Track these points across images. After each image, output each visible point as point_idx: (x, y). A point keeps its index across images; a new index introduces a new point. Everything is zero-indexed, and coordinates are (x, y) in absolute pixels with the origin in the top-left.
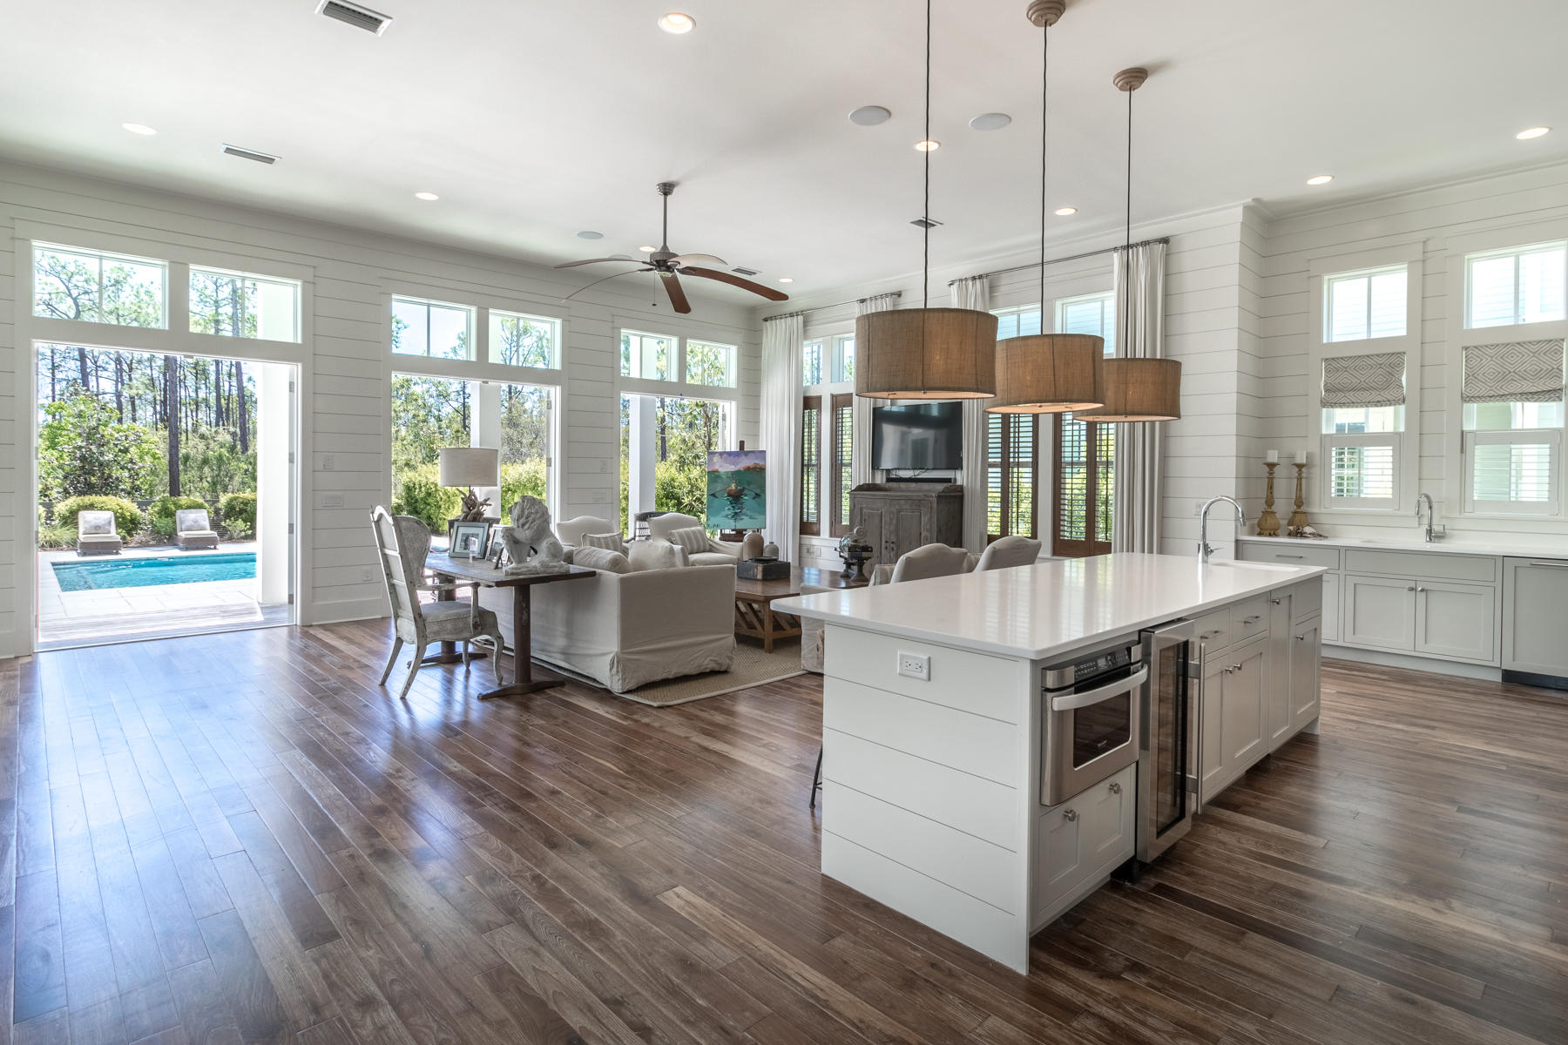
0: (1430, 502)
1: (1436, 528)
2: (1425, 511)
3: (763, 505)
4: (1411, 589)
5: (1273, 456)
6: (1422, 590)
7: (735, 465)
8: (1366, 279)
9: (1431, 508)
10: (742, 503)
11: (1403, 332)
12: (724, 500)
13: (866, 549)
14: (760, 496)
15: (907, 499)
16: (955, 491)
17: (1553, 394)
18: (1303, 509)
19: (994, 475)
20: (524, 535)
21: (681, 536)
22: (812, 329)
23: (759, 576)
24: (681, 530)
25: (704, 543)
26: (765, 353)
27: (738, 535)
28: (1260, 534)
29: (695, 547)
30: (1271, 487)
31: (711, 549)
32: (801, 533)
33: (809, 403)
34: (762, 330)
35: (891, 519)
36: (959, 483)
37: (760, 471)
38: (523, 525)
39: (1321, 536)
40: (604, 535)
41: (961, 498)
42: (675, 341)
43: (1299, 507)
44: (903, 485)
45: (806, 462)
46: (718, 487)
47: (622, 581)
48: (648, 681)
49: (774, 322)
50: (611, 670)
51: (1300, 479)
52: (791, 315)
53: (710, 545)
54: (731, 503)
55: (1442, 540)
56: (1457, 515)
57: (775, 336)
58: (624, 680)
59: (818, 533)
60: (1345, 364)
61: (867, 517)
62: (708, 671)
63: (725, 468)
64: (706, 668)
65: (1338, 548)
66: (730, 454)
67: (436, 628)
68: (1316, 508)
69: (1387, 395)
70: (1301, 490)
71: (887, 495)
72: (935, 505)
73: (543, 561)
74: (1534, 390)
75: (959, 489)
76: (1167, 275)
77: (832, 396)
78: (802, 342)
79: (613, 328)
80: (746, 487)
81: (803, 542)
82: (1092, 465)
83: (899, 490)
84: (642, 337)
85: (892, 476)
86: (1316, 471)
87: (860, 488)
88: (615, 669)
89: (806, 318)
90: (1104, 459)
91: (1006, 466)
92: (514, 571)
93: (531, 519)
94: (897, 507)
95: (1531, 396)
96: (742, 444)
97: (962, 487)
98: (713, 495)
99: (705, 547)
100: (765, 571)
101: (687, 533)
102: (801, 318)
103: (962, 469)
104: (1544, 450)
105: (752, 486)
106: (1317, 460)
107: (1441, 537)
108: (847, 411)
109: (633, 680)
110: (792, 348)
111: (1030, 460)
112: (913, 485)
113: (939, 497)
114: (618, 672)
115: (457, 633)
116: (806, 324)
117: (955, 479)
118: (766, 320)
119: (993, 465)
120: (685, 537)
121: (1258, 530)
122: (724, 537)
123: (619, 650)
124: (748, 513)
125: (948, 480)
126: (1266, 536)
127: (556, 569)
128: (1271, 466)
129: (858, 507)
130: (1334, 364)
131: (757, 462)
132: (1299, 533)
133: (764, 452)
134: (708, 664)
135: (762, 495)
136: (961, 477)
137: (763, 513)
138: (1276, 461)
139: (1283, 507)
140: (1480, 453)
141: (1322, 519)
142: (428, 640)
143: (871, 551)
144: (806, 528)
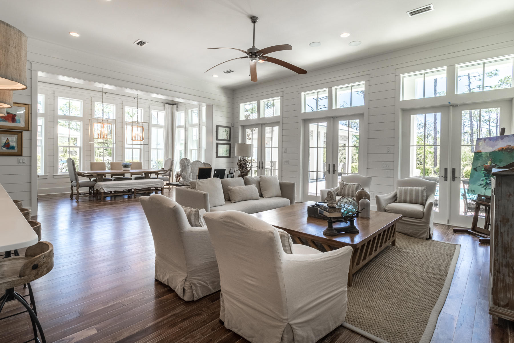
7: (493, 146)
12: (481, 173)
42: (442, 70)
46: (479, 163)
54: (485, 176)
66: (492, 138)
80: (497, 163)
96: (503, 130)
98: (475, 168)
105: (502, 163)
131: (510, 144)
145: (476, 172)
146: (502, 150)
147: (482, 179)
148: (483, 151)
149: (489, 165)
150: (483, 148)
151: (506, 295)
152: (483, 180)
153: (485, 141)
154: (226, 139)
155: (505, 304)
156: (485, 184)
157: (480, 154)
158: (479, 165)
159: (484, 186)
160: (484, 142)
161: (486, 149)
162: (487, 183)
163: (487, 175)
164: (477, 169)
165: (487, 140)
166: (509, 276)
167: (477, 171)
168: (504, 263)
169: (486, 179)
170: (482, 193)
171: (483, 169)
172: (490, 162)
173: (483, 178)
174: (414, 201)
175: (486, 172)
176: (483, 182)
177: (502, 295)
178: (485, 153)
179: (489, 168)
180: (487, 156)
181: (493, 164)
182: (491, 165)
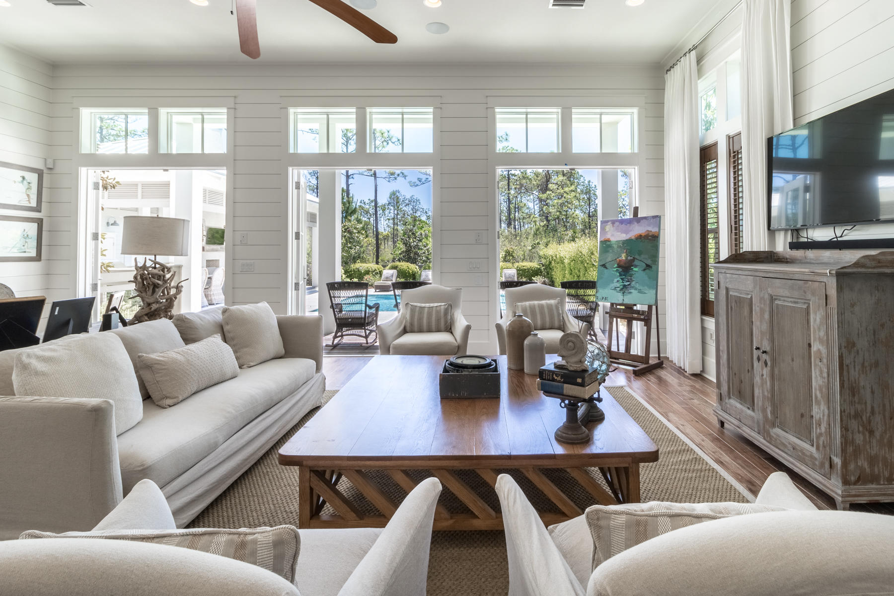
7: (626, 232)
37: (653, 239)
45: (708, 226)
46: (610, 257)
63: (617, 236)
66: (622, 222)
71: (779, 271)
77: (729, 138)
79: (487, 110)
80: (637, 257)
85: (800, 240)
94: (771, 291)
96: (636, 210)
105: (643, 256)
131: (651, 229)
133: (658, 217)
145: (606, 270)
146: (640, 237)
147: (616, 280)
148: (613, 239)
149: (624, 258)
150: (612, 235)
151: (857, 462)
152: (618, 281)
153: (615, 225)
154: (27, 204)
155: (857, 477)
156: (622, 287)
157: (608, 243)
158: (609, 259)
159: (621, 290)
160: (613, 226)
162: (625, 286)
163: (623, 273)
164: (607, 265)
165: (617, 223)
166: (859, 432)
167: (606, 268)
168: (853, 413)
169: (622, 279)
170: (618, 300)
171: (616, 265)
172: (625, 254)
173: (619, 279)
174: (548, 325)
175: (620, 270)
176: (618, 285)
177: (852, 466)
178: (617, 241)
179: (625, 264)
180: (619, 247)
181: (629, 258)
182: (626, 258)
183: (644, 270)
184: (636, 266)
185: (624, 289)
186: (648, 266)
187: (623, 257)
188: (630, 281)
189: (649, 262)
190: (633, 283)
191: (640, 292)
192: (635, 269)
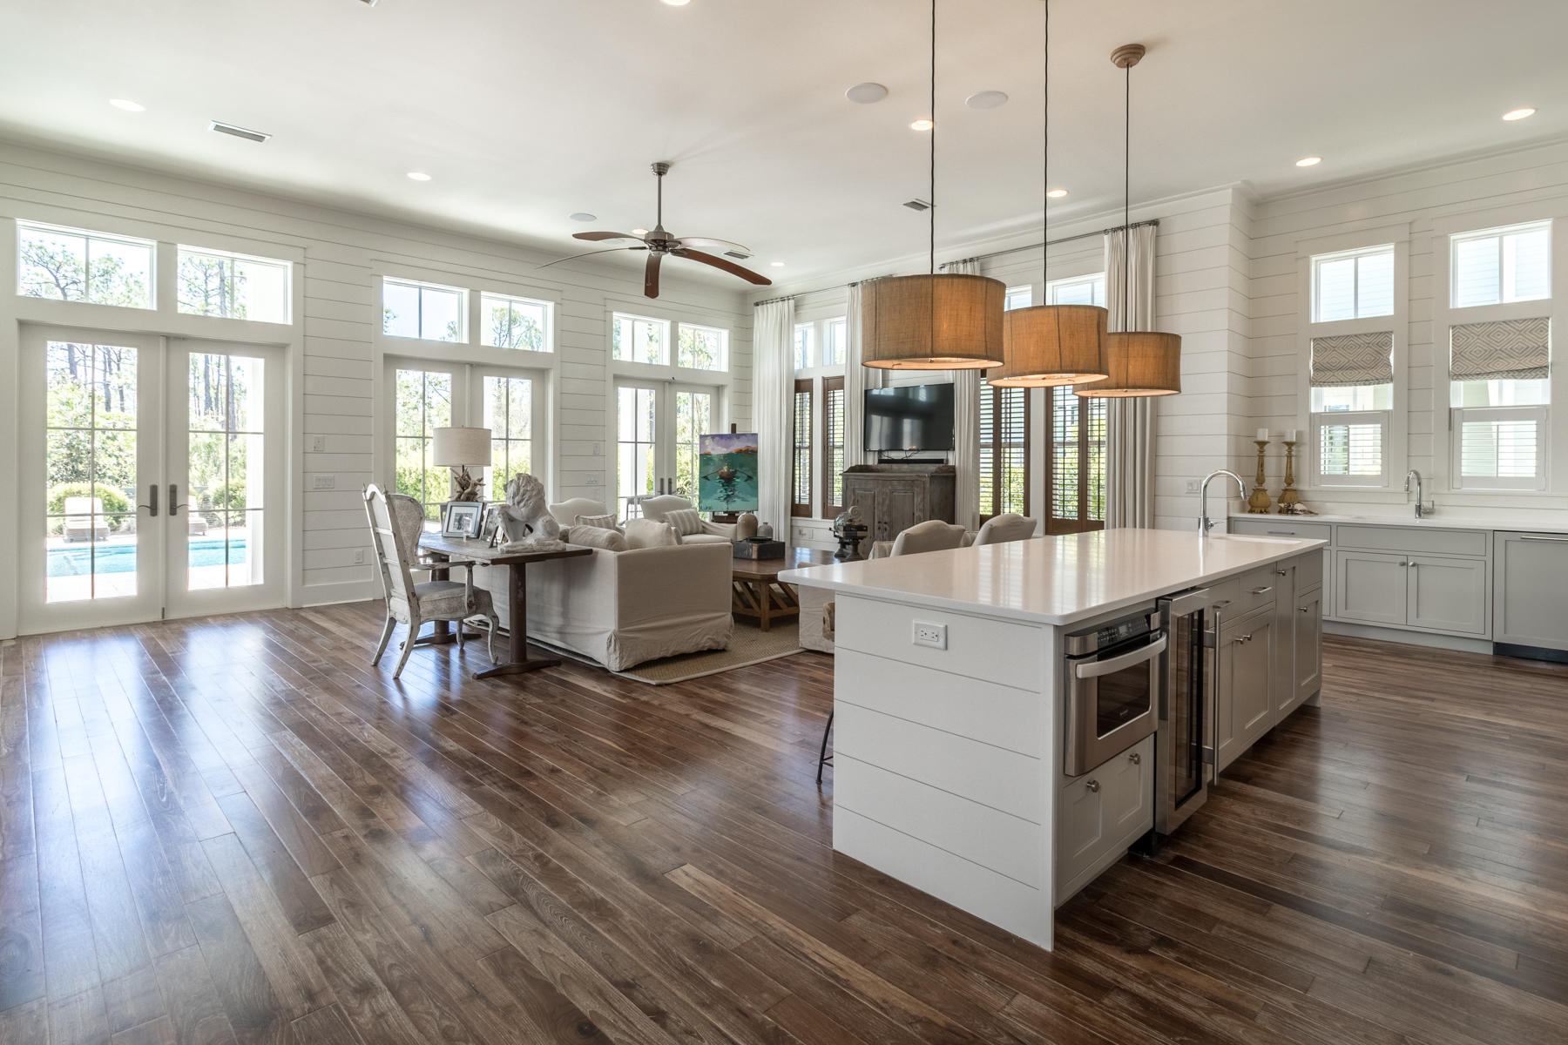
0: (1419, 479)
1: (1425, 504)
2: (1415, 487)
3: (756, 488)
4: (1403, 564)
5: (1263, 435)
6: (1414, 565)
7: (727, 447)
8: (1353, 260)
9: (1420, 484)
10: (734, 486)
11: (1392, 313)
12: (716, 482)
13: (861, 528)
14: (752, 478)
15: (900, 480)
16: (947, 471)
17: (1539, 371)
18: (1294, 486)
19: (987, 456)
20: (520, 513)
21: (674, 517)
22: (804, 311)
23: (755, 556)
24: (674, 512)
25: (697, 523)
26: (757, 336)
27: (731, 517)
28: (1251, 512)
29: (689, 529)
30: (1261, 465)
31: (704, 532)
32: (792, 515)
33: (801, 386)
34: (753, 315)
35: (884, 500)
36: (951, 463)
37: (750, 455)
38: (519, 503)
39: (1311, 513)
40: (597, 517)
41: (954, 478)
42: (666, 325)
43: (1289, 484)
44: (895, 466)
45: (797, 445)
46: (711, 469)
47: (620, 558)
48: (646, 660)
49: (765, 306)
50: (608, 648)
51: (1290, 456)
52: (783, 299)
53: (703, 527)
54: (723, 486)
55: (1431, 516)
56: (1446, 491)
57: (766, 321)
58: (621, 658)
59: (810, 515)
60: (1333, 343)
61: (859, 498)
62: (705, 649)
64: (703, 647)
65: (1330, 525)
66: (722, 436)
67: (430, 607)
68: (1304, 486)
69: (1375, 373)
70: (1291, 467)
71: (880, 476)
72: (928, 485)
73: (539, 539)
74: (1520, 367)
75: (951, 470)
76: (1157, 257)
77: (824, 379)
78: (793, 329)
79: (605, 311)
80: (738, 469)
81: (794, 524)
82: (1083, 444)
83: (891, 471)
84: (634, 321)
85: (884, 458)
86: (1305, 450)
87: (852, 469)
88: (612, 648)
89: (798, 302)
90: (1096, 439)
91: (997, 446)
92: (510, 549)
93: (526, 497)
94: (890, 488)
95: (1517, 373)
96: (734, 427)
97: (954, 467)
98: (706, 478)
99: (698, 528)
100: (760, 551)
101: (680, 515)
102: (792, 302)
103: (954, 450)
104: (1530, 427)
105: (744, 469)
106: (1306, 439)
107: (1430, 512)
108: (838, 394)
109: (631, 659)
110: (784, 330)
111: (1023, 440)
112: (905, 466)
113: (932, 477)
114: (615, 650)
115: (451, 613)
116: (797, 307)
117: (947, 460)
118: (757, 304)
119: (986, 446)
120: (679, 520)
121: (1249, 507)
122: (717, 519)
123: (617, 629)
124: (740, 495)
125: (941, 461)
126: (1257, 513)
127: (552, 547)
128: (1262, 444)
129: (851, 488)
130: (1323, 344)
131: (749, 444)
132: (1290, 511)
133: (756, 435)
134: (705, 643)
135: (755, 478)
136: (953, 458)
137: (756, 495)
138: (1266, 439)
139: (1273, 485)
140: (1468, 429)
141: (1311, 497)
142: (422, 620)
143: (866, 530)
144: (798, 510)
145: (708, 482)
146: (740, 452)
147: (719, 490)
148: (713, 453)
149: (726, 471)
152: (721, 492)
153: (714, 440)
157: (708, 456)
158: (711, 471)
159: (725, 499)
161: (718, 450)
162: (728, 496)
163: (725, 484)
164: (709, 478)
165: (716, 438)
167: (709, 480)
169: (725, 490)
170: (722, 509)
171: (718, 477)
172: (726, 467)
173: (722, 489)
175: (723, 481)
176: (721, 495)
178: (717, 455)
179: (728, 475)
180: (720, 460)
181: (731, 470)
182: (728, 471)
183: (746, 481)
184: (738, 478)
185: (728, 498)
186: (750, 478)
187: (725, 469)
188: (733, 491)
189: (750, 474)
190: (736, 493)
191: (743, 500)
192: (737, 480)
